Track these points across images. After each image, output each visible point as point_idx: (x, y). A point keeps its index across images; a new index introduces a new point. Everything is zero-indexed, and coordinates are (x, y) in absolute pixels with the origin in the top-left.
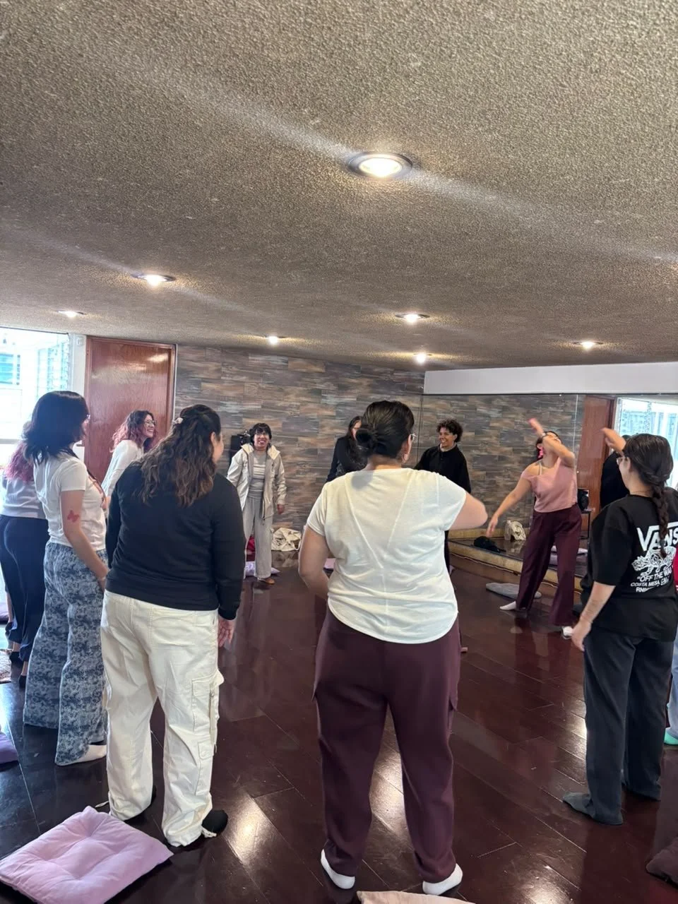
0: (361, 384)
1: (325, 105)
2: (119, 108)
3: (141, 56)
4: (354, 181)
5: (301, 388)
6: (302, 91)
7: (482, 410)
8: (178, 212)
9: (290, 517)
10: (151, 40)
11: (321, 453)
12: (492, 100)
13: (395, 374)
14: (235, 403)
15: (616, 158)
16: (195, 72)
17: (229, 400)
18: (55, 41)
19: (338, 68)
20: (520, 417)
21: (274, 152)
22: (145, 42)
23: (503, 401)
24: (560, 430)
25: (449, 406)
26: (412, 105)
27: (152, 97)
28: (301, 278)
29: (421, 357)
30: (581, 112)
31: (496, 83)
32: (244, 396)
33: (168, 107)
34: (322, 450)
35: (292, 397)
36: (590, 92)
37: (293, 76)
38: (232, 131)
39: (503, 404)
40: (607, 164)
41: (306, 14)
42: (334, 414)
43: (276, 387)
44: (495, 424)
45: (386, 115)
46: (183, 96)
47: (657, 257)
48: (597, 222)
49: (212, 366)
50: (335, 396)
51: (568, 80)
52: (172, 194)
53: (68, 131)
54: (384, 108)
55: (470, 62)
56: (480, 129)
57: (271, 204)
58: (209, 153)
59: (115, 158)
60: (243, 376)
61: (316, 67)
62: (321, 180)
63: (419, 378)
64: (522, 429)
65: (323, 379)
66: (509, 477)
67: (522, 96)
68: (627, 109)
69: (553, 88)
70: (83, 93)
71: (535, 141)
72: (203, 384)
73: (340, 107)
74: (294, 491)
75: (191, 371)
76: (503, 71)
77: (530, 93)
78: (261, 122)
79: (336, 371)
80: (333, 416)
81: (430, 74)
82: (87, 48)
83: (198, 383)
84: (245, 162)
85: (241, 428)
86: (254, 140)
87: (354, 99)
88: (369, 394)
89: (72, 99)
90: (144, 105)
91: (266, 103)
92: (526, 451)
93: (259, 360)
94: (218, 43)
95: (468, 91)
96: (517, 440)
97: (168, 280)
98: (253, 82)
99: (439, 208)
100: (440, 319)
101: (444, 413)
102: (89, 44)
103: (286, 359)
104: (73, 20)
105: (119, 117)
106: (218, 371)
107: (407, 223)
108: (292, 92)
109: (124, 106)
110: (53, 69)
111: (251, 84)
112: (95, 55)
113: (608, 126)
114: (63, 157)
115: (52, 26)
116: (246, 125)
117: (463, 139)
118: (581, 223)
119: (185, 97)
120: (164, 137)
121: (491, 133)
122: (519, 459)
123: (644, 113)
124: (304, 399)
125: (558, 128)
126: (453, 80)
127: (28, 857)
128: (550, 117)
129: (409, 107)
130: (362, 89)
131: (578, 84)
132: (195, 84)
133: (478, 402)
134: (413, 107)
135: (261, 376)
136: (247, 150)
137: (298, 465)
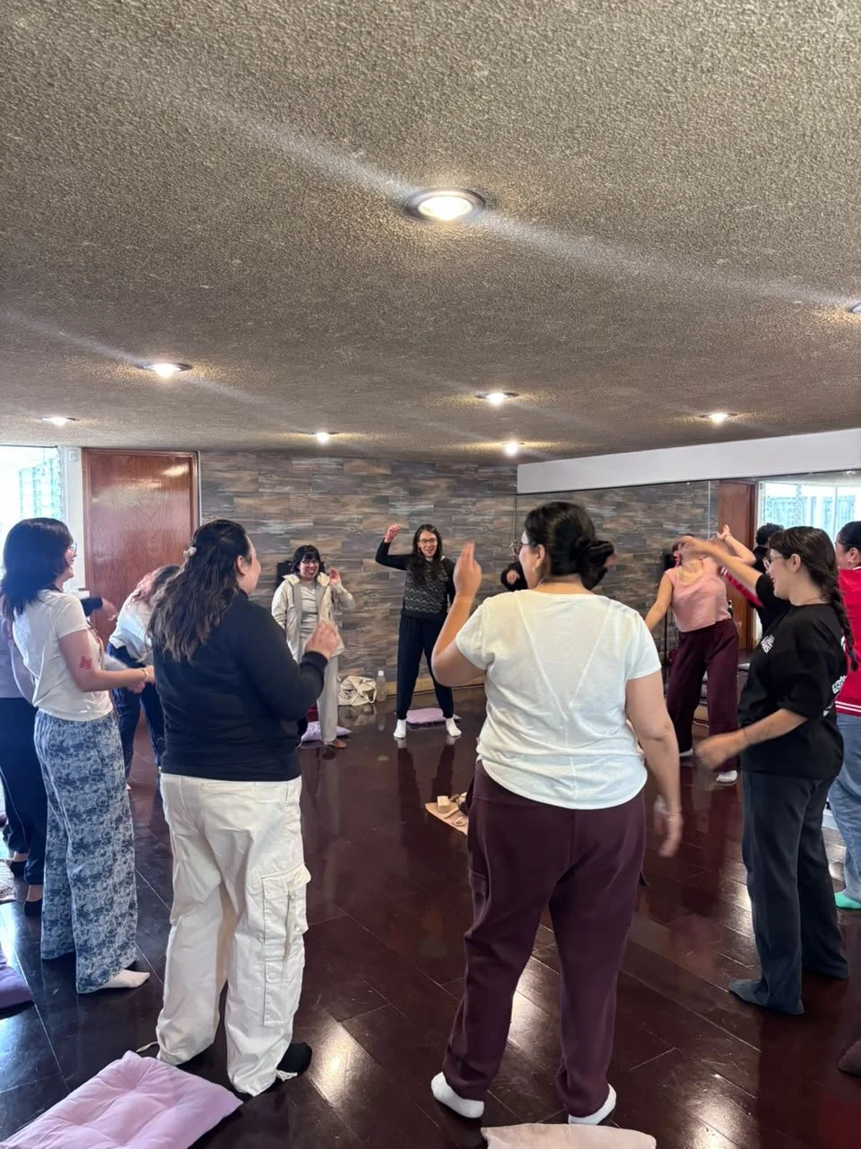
0: (437, 486)
1: (370, 132)
2: (104, 150)
3: (129, 82)
4: (413, 227)
5: (363, 497)
6: (339, 115)
7: (592, 508)
8: (190, 281)
9: (360, 662)
10: (141, 59)
11: (394, 577)
12: (581, 115)
13: (480, 470)
14: (279, 521)
15: (739, 179)
16: (200, 98)
17: (271, 518)
18: (16, 68)
19: (383, 83)
20: (640, 513)
21: (309, 196)
22: (134, 63)
23: (617, 495)
24: (689, 527)
26: (480, 126)
27: (146, 132)
28: (353, 356)
29: (511, 448)
30: (692, 123)
31: (584, 92)
32: (291, 512)
33: (168, 145)
35: (352, 509)
36: (701, 98)
37: (327, 96)
38: (253, 171)
39: (618, 499)
40: (728, 188)
41: (338, 16)
42: (407, 526)
43: (330, 498)
44: (609, 526)
45: (448, 140)
46: (187, 130)
47: (796, 302)
48: (721, 261)
49: (246, 476)
50: (406, 503)
51: (674, 84)
52: (181, 258)
53: (40, 183)
54: (445, 132)
55: (549, 67)
56: (568, 152)
57: (309, 262)
58: (224, 201)
59: (104, 216)
60: (287, 486)
61: (356, 83)
62: (370, 228)
63: (511, 474)
64: (643, 529)
65: (388, 482)
66: (631, 590)
67: (618, 107)
68: (750, 117)
69: (655, 94)
70: (56, 132)
71: (637, 163)
72: (236, 500)
73: (389, 133)
75: (222, 484)
76: (592, 76)
77: (627, 103)
78: (290, 159)
79: (404, 472)
80: (404, 529)
81: (500, 85)
82: (59, 75)
83: (229, 499)
84: (272, 210)
86: (282, 181)
87: (406, 123)
88: (451, 498)
89: (43, 142)
90: (137, 145)
91: (293, 134)
92: (651, 556)
93: (304, 464)
94: (228, 59)
95: (549, 105)
96: (637, 544)
97: (183, 369)
98: (275, 107)
99: (522, 255)
100: (532, 397)
102: (61, 69)
103: (340, 460)
104: (37, 39)
105: (106, 162)
106: (255, 481)
107: (483, 277)
108: (326, 117)
109: (111, 148)
110: (16, 105)
111: (273, 110)
112: (70, 84)
113: (726, 140)
114: (35, 217)
115: (12, 49)
116: (270, 163)
117: (548, 166)
118: (701, 265)
119: (190, 130)
120: (166, 184)
121: (581, 157)
122: (645, 567)
123: (770, 121)
124: (367, 510)
125: (664, 145)
126: (530, 91)
127: (55, 1124)
128: (654, 131)
129: (477, 129)
130: (416, 108)
131: (687, 88)
132: (201, 114)
133: (586, 499)
134: (482, 129)
135: (310, 484)
136: (274, 195)
137: (365, 594)
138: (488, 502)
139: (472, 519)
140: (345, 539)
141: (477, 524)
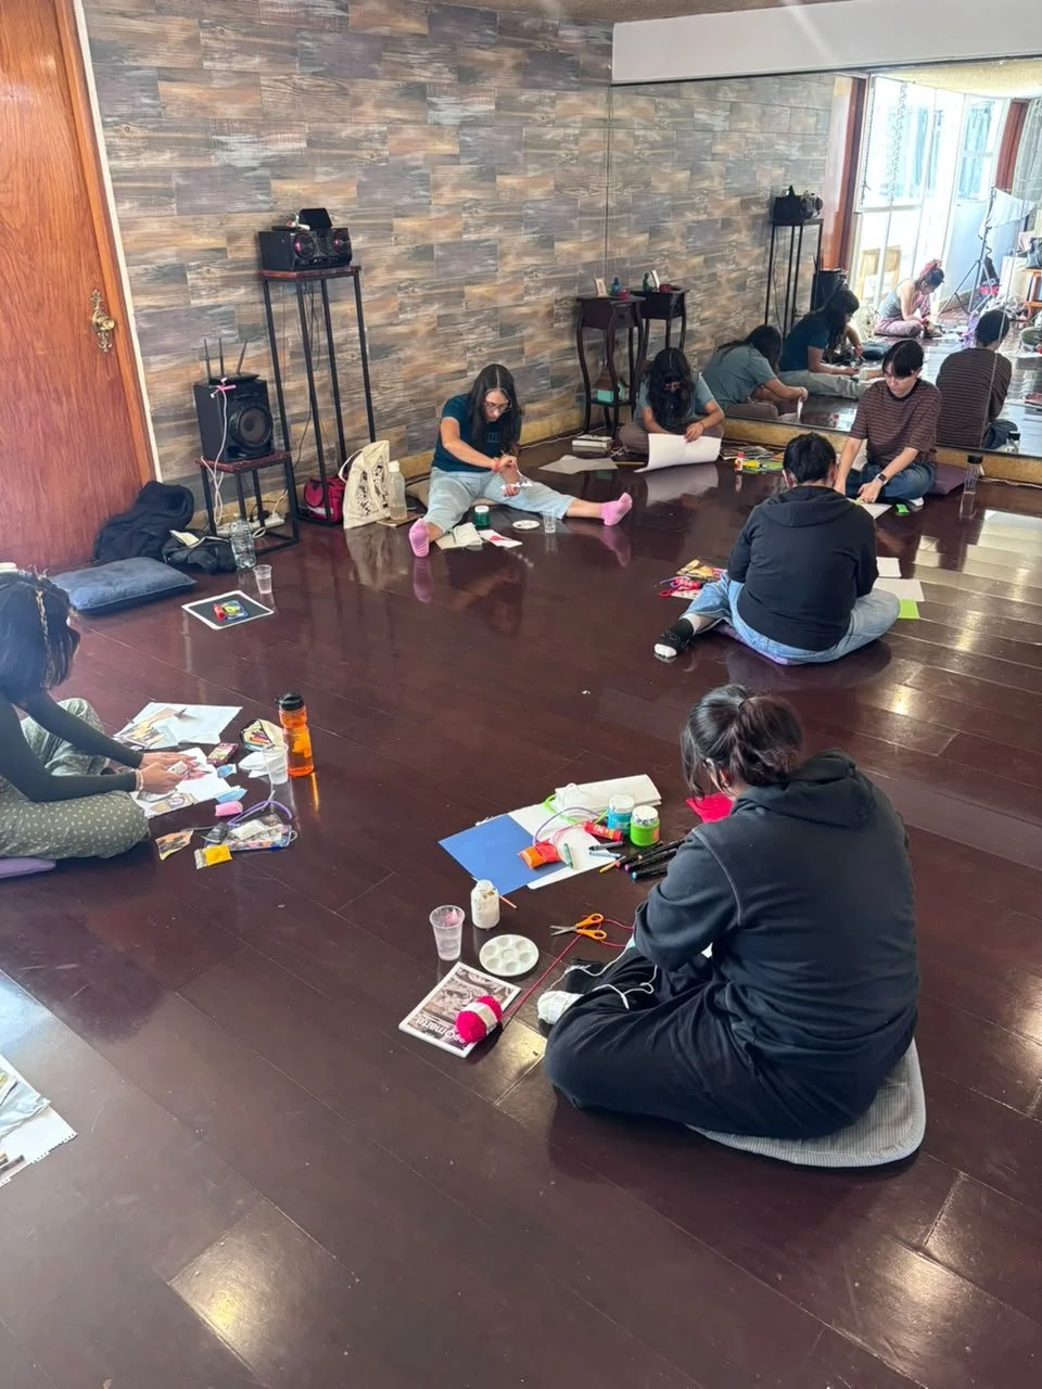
0: (499, 64)
5: (384, 84)
7: (702, 116)
9: (399, 416)
11: (440, 254)
14: (248, 138)
17: (232, 131)
20: (754, 123)
23: (733, 91)
25: (652, 111)
32: (265, 116)
34: (443, 246)
35: (368, 108)
39: (732, 97)
42: (456, 150)
43: (331, 85)
44: (719, 148)
49: (175, 28)
50: (454, 100)
60: (252, 55)
64: (754, 152)
65: (425, 53)
66: (732, 260)
72: (163, 86)
74: (402, 355)
75: (130, 47)
79: (448, 30)
80: (455, 156)
83: (151, 85)
85: (272, 210)
88: (519, 91)
96: (746, 180)
101: (645, 128)
106: (192, 43)
124: (392, 113)
133: (697, 97)
135: (293, 52)
137: (400, 289)
138: (573, 99)
139: (552, 134)
140: (364, 180)
141: (556, 145)
